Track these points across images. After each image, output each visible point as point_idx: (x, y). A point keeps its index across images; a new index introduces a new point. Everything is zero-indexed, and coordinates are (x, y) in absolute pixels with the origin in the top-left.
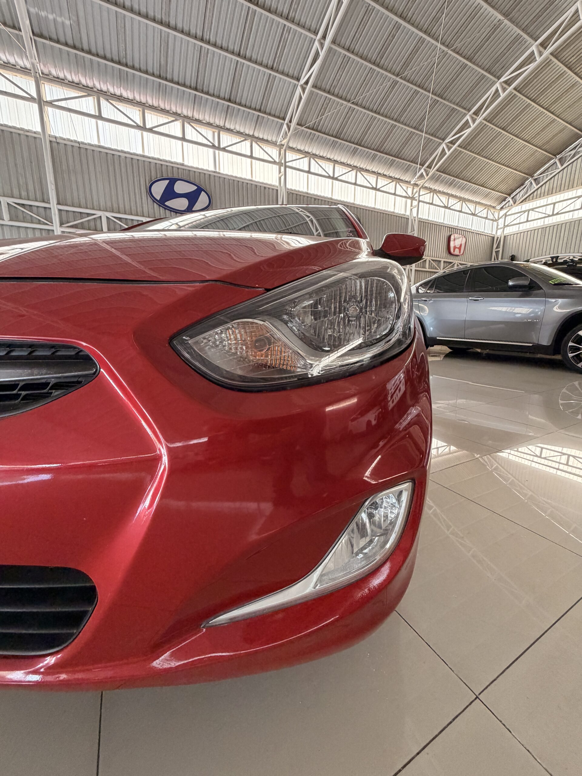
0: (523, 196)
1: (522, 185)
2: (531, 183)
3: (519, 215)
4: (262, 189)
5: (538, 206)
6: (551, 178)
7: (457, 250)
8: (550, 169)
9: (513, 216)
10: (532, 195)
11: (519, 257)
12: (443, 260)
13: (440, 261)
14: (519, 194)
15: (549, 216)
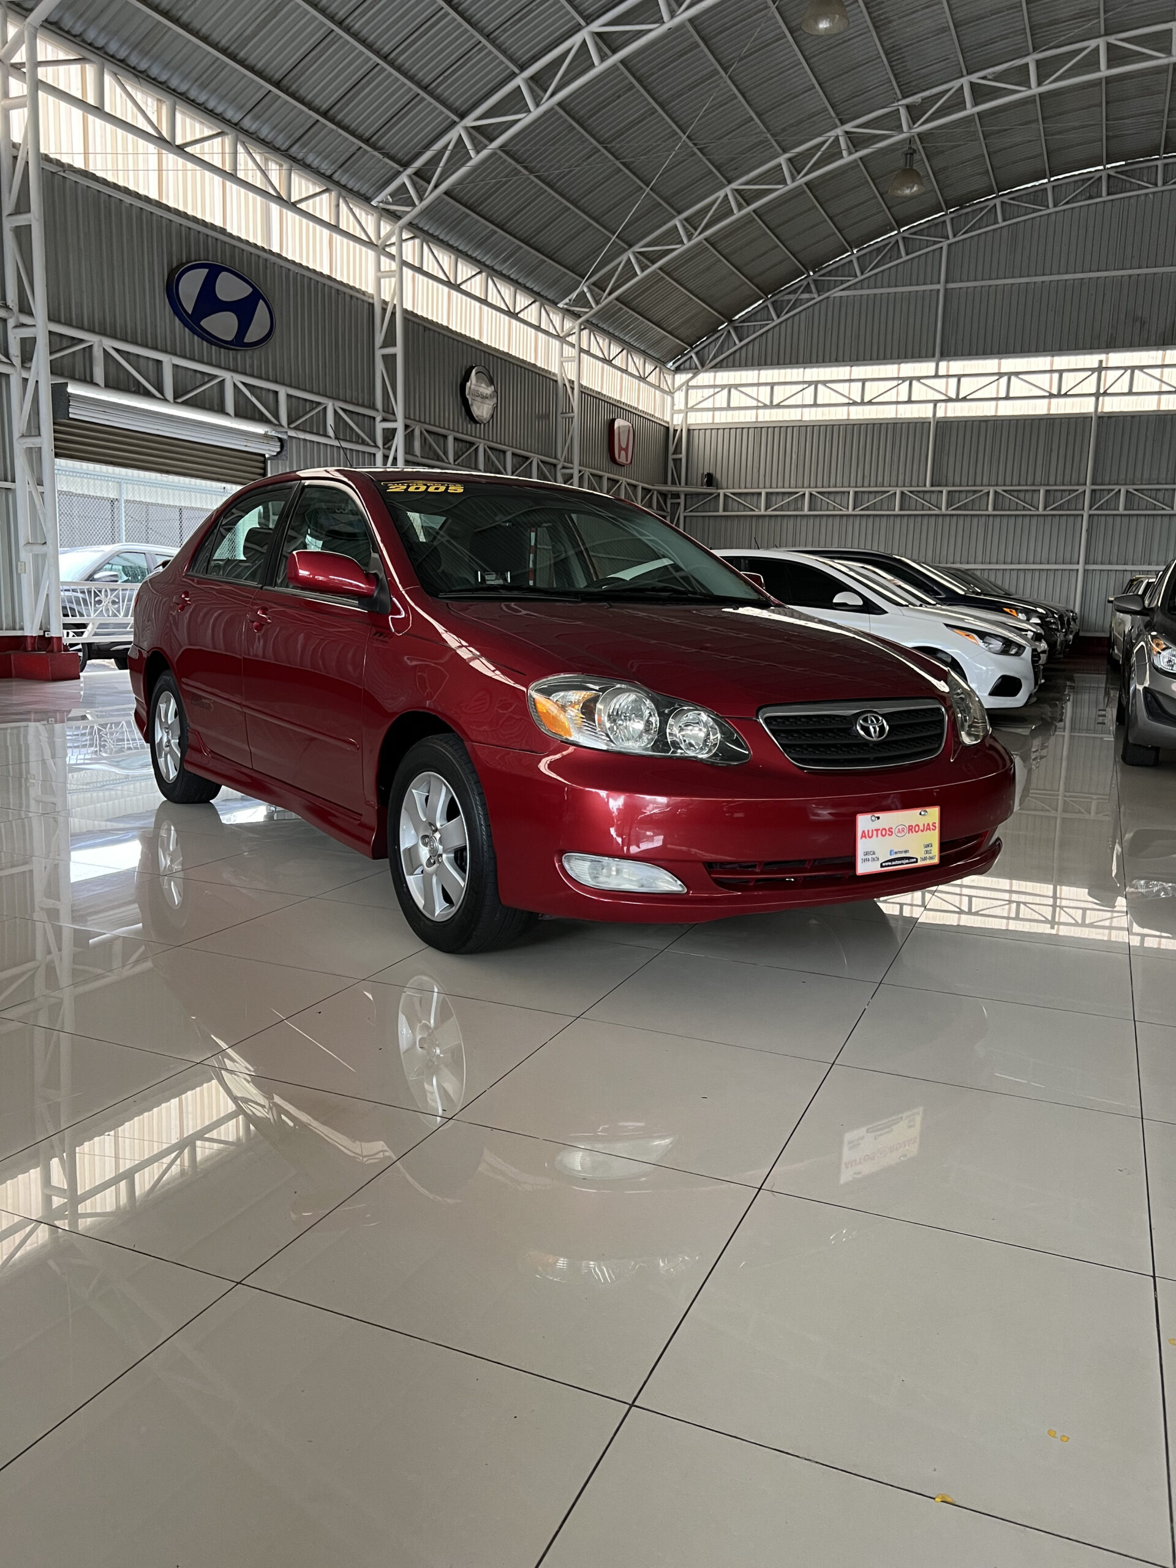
0: (715, 357)
1: (715, 331)
2: (729, 331)
3: (711, 391)
4: (348, 298)
5: (744, 382)
6: (762, 335)
7: (623, 453)
8: (759, 316)
9: (700, 391)
10: (731, 358)
11: (718, 476)
12: (606, 475)
13: (601, 477)
14: (707, 349)
15: (765, 407)
